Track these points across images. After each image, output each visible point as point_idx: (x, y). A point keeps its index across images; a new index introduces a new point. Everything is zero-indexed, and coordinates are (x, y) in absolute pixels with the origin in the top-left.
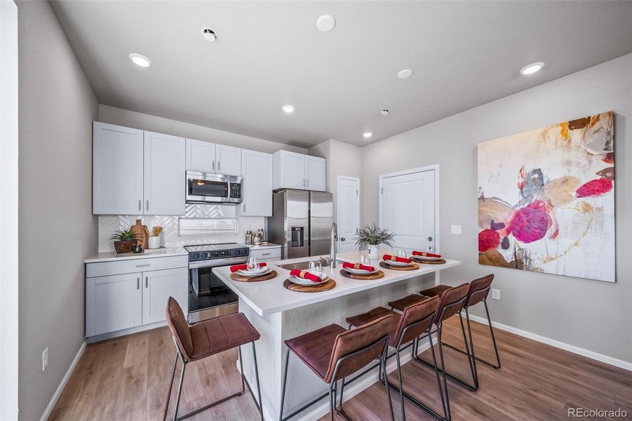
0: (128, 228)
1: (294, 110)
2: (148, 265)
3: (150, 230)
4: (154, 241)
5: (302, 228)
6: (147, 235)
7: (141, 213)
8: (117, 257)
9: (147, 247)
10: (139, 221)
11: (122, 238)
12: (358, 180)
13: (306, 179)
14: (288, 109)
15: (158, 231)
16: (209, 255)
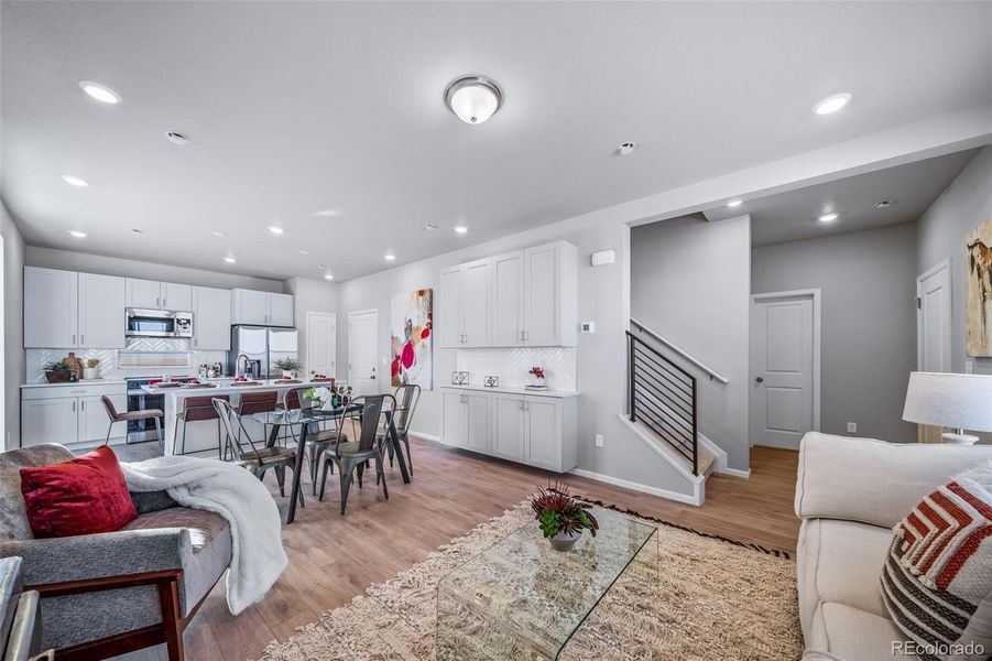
0: (60, 360)
2: (84, 391)
3: (85, 362)
4: (89, 372)
5: (259, 362)
6: (81, 367)
7: (76, 346)
8: (49, 384)
9: (82, 378)
10: (72, 354)
11: (55, 368)
12: (334, 315)
13: (268, 315)
14: (230, 260)
15: (93, 363)
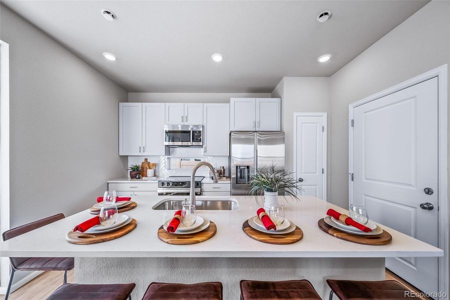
1: (223, 58)
2: (136, 187)
4: (150, 172)
5: (248, 167)
7: (141, 154)
8: (131, 180)
9: (146, 176)
10: (146, 160)
12: (325, 115)
14: (217, 58)
16: (171, 184)
